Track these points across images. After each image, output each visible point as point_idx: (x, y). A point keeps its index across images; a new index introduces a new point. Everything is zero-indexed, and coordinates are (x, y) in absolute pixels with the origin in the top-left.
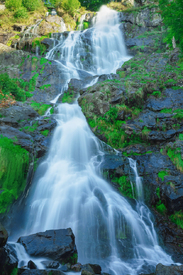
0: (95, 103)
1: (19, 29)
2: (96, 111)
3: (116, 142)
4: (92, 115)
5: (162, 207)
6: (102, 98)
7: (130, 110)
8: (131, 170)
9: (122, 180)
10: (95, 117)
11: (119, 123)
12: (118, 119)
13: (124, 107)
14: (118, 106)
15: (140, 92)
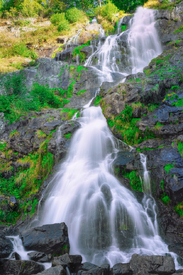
0: (111, 104)
1: (62, 41)
2: (113, 112)
3: (131, 139)
4: (110, 115)
5: (166, 198)
6: (118, 98)
7: (146, 107)
8: (140, 165)
9: (132, 175)
10: (113, 117)
11: (134, 121)
12: (133, 117)
13: (139, 105)
14: (133, 104)
15: (156, 88)
